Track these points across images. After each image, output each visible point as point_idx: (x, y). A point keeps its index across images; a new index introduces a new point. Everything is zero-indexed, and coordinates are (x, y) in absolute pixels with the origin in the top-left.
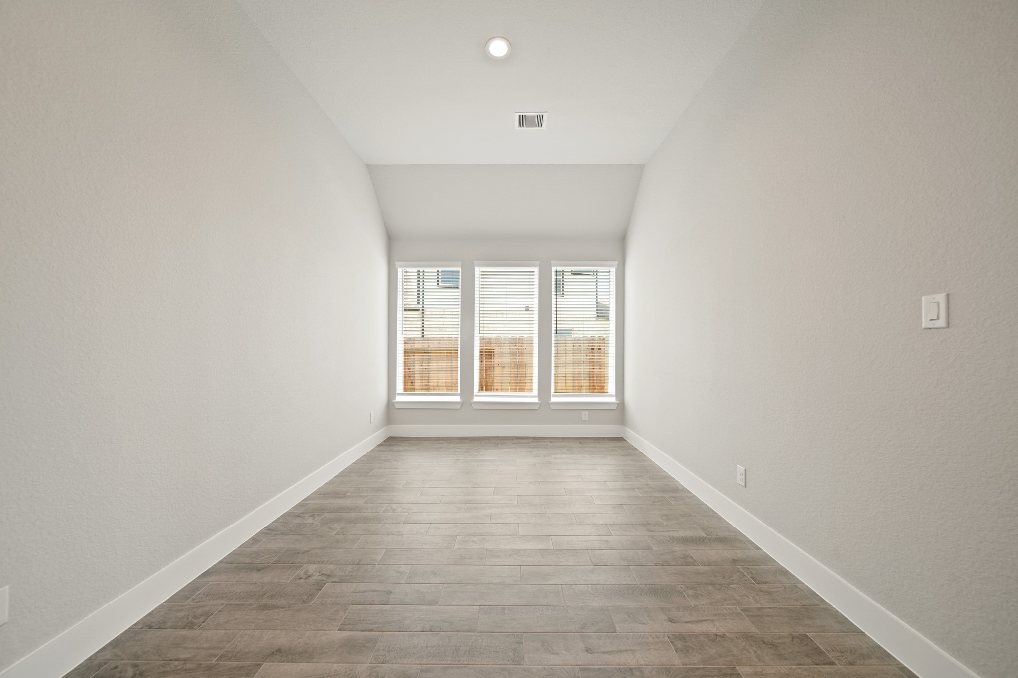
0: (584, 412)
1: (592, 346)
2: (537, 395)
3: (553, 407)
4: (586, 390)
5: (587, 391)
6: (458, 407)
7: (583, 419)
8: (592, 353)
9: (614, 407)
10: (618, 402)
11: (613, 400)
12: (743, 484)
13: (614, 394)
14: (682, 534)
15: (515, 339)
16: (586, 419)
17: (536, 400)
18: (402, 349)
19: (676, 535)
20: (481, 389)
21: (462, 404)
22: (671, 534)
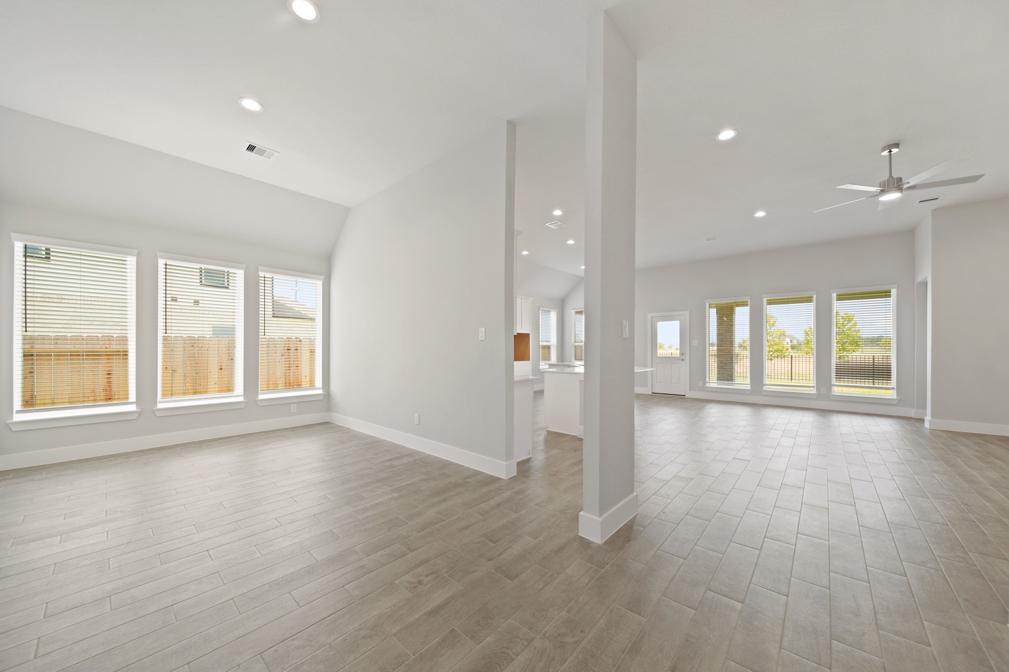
0: (293, 406)
1: (288, 347)
2: (242, 394)
3: (260, 404)
4: (281, 386)
5: (282, 388)
6: (134, 417)
7: (292, 411)
8: (288, 353)
9: (321, 398)
10: (325, 393)
11: (320, 392)
12: (418, 423)
13: (321, 386)
14: (387, 458)
15: (191, 338)
16: (295, 411)
17: (242, 399)
18: (20, 351)
19: (384, 459)
20: (164, 395)
21: (139, 413)
22: (382, 460)
